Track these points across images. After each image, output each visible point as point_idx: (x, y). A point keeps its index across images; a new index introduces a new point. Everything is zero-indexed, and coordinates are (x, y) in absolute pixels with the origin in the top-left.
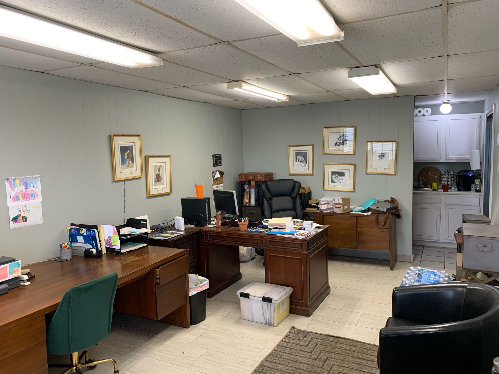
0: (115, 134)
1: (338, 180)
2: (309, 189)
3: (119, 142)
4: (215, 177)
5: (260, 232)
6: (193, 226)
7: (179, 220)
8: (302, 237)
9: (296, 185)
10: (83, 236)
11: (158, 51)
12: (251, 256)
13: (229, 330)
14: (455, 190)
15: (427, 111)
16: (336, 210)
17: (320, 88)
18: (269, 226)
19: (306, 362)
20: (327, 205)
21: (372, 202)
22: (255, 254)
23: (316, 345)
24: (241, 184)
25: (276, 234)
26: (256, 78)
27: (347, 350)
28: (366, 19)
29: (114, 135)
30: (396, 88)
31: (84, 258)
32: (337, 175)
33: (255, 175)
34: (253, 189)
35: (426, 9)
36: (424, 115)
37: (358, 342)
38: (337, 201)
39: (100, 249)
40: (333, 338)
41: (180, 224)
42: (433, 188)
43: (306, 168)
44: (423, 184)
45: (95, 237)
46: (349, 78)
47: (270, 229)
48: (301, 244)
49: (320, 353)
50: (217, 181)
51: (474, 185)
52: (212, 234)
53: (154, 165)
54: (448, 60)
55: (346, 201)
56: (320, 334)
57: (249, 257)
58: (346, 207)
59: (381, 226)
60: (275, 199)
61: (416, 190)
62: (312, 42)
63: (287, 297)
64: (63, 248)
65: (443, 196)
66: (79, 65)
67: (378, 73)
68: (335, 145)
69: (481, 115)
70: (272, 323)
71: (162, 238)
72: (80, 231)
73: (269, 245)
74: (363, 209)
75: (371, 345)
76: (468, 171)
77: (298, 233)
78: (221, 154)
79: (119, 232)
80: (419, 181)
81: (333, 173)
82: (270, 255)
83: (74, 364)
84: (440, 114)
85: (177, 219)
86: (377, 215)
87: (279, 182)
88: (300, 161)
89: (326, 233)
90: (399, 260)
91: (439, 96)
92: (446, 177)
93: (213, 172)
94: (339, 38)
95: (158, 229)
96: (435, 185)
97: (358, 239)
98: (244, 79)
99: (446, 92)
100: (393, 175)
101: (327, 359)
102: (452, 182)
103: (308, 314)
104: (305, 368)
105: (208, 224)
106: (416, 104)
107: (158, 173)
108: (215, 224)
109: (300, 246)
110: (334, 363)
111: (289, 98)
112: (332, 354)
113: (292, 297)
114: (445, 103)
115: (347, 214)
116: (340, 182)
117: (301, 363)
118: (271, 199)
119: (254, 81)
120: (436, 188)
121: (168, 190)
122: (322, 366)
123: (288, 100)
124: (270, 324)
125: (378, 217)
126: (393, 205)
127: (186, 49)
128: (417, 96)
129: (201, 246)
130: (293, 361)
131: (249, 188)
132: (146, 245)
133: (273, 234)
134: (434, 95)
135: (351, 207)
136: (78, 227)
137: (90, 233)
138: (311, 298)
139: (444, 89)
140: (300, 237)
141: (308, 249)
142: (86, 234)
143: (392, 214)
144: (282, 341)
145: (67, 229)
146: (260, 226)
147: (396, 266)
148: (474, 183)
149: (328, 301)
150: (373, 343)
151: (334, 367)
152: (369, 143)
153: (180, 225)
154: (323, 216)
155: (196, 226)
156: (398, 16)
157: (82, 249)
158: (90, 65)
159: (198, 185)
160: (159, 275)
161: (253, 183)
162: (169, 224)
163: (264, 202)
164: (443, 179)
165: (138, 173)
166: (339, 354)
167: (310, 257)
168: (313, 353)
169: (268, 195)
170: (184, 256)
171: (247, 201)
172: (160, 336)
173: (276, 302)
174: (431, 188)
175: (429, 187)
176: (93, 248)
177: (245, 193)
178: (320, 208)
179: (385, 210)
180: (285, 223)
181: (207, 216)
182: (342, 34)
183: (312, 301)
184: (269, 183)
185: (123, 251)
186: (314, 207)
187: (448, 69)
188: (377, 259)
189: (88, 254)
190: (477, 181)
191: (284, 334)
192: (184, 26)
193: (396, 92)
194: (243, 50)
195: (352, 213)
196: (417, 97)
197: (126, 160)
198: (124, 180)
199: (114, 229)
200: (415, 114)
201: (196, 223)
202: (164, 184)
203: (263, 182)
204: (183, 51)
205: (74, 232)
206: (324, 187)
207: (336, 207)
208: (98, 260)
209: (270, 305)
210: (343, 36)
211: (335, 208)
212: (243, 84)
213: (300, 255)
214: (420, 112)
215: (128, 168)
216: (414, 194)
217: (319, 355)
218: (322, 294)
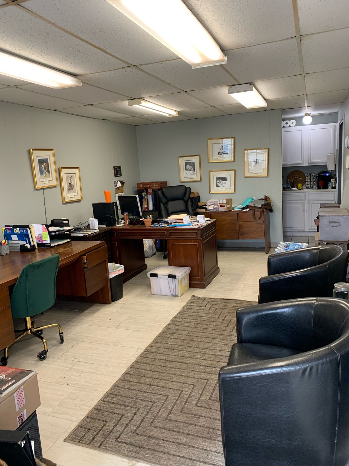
0: (33, 148)
1: (221, 184)
2: (198, 194)
3: (37, 156)
4: (117, 187)
5: (163, 226)
6: (105, 226)
7: (93, 220)
8: (197, 227)
9: (187, 190)
10: (17, 234)
11: (77, 74)
12: (152, 252)
13: (144, 302)
14: (316, 188)
15: (293, 123)
16: (221, 209)
17: (205, 104)
18: (169, 222)
19: (206, 316)
20: (213, 206)
21: (250, 200)
22: (156, 251)
23: (212, 305)
24: (140, 192)
25: (176, 227)
26: (153, 96)
27: (236, 306)
28: (243, 47)
29: (32, 150)
30: (266, 102)
31: (20, 252)
32: (221, 180)
33: (151, 183)
34: (151, 196)
35: (285, 39)
36: (290, 126)
37: (243, 301)
38: (221, 202)
39: (32, 244)
40: (224, 300)
41: (94, 224)
42: (299, 188)
43: (195, 175)
44: (290, 185)
45: (28, 235)
46: (230, 94)
47: (171, 223)
48: (196, 233)
49: (216, 310)
50: (119, 189)
51: (330, 183)
52: (122, 231)
53: (66, 176)
54: (305, 78)
55: (229, 201)
56: (215, 299)
57: (151, 253)
58: (229, 206)
59: (257, 219)
60: (170, 203)
61: (285, 190)
62: (204, 65)
63: (186, 275)
64: (2, 244)
65: (307, 194)
66: (6, 86)
67: (252, 90)
68: (218, 155)
69: (335, 124)
70: (177, 294)
71: (82, 235)
72: (14, 230)
73: (171, 236)
74: (243, 207)
75: (253, 302)
76: (326, 172)
77: (193, 224)
78: (120, 166)
79: (48, 229)
80: (287, 183)
81: (218, 179)
82: (171, 244)
83: (29, 328)
84: (303, 125)
85: (91, 220)
86: (254, 210)
87: (173, 188)
88: (189, 169)
89: (215, 225)
90: (273, 247)
91: (301, 109)
92: (309, 178)
93: (115, 182)
94: (224, 61)
95: (76, 229)
96: (300, 185)
97: (239, 231)
98: (143, 97)
99: (306, 105)
100: (266, 177)
101: (221, 313)
102: (313, 183)
103: (203, 287)
104: (205, 319)
105: (117, 224)
106: (284, 117)
107: (70, 182)
108: (123, 224)
109: (195, 234)
110: (226, 315)
111: (179, 114)
112: (225, 310)
113: (190, 275)
114: (306, 115)
115: (230, 212)
116: (223, 186)
117: (202, 317)
118: (167, 203)
119: (151, 98)
120: (301, 188)
121: (79, 198)
122: (218, 317)
123: (178, 115)
124: (175, 296)
125: (255, 212)
126: (267, 202)
127: (101, 72)
128: (283, 109)
129: (113, 242)
130: (197, 316)
131: (147, 195)
132: (70, 240)
133: (174, 227)
134: (298, 108)
135: (233, 206)
136: (12, 228)
137: (23, 231)
138: (205, 274)
139: (305, 103)
140: (196, 227)
141: (202, 237)
142: (19, 233)
143: (266, 209)
144: (186, 305)
145: (2, 230)
146: (162, 222)
147: (270, 251)
148: (330, 181)
149: (218, 277)
150: (255, 301)
151: (227, 317)
152: (246, 151)
153: (95, 226)
154: (211, 214)
155: (107, 226)
156: (266, 44)
157: (17, 245)
158: (15, 87)
159: (106, 191)
160: (86, 261)
161: (150, 191)
162: (84, 225)
163: (161, 206)
164: (306, 180)
165: (54, 183)
166: (230, 309)
167: (204, 242)
168: (210, 310)
169: (164, 200)
170: (104, 246)
171: (146, 206)
172: (88, 311)
173: (179, 277)
174: (297, 188)
175: (296, 187)
176: (27, 243)
177: (144, 200)
178: (208, 208)
179: (260, 206)
180: (182, 217)
181: (116, 217)
182: (226, 58)
183: (206, 277)
184: (164, 190)
185: (52, 245)
186: (203, 208)
187: (306, 84)
188: (255, 248)
189: (23, 249)
190: (333, 180)
191: (187, 301)
192: (105, 54)
193: (266, 106)
194: (147, 71)
195: (234, 210)
196: (284, 111)
197: (43, 171)
198: (43, 188)
199: (43, 227)
200: (283, 126)
201: (107, 223)
202: (75, 192)
203: (159, 190)
204: (98, 73)
205: (8, 232)
206: (210, 191)
207: (221, 206)
208: (33, 253)
209: (175, 280)
210: (226, 60)
211: (220, 208)
212: (142, 101)
213: (196, 241)
214: (287, 123)
215: (45, 178)
216: (283, 193)
217: (215, 311)
218: (213, 272)
